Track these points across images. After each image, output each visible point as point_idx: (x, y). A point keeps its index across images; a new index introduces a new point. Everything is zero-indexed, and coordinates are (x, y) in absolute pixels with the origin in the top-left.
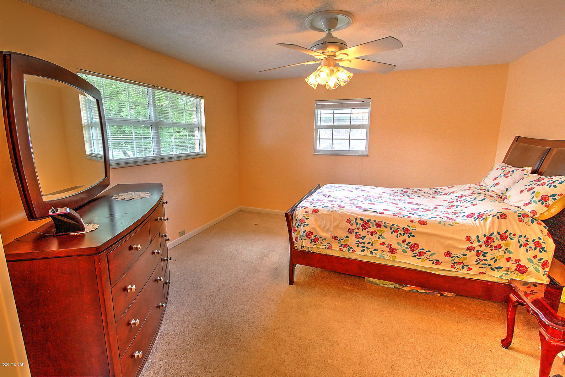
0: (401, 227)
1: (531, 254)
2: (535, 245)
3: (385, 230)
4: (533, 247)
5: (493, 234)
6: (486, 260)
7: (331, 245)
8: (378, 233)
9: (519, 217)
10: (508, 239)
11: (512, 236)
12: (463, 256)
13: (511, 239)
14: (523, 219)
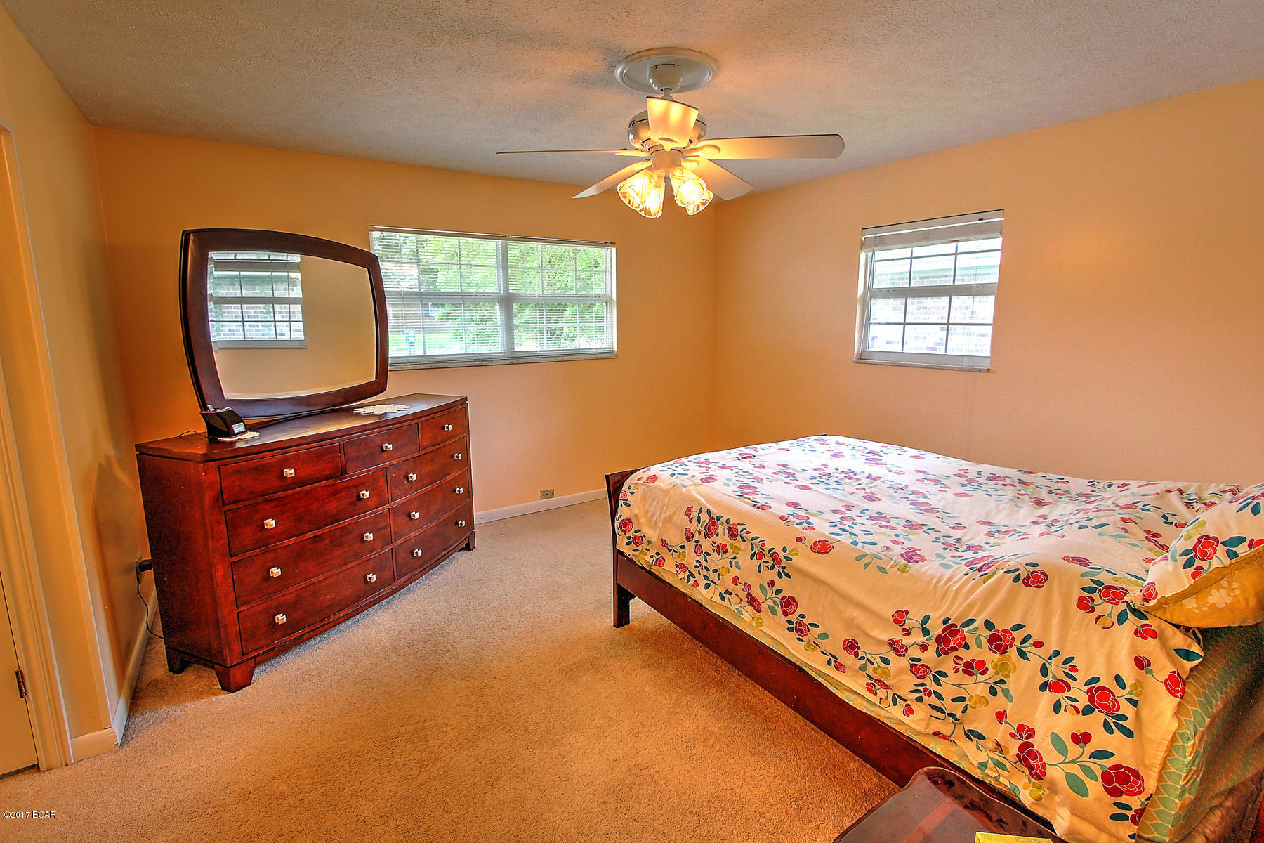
0: (768, 546)
1: (1066, 723)
2: (1091, 699)
3: (742, 548)
4: (1083, 701)
5: (971, 621)
6: (940, 697)
7: (663, 559)
8: (730, 551)
9: (1086, 595)
10: (1013, 652)
11: (1027, 647)
12: (882, 665)
13: (1022, 654)
14: (1098, 601)
